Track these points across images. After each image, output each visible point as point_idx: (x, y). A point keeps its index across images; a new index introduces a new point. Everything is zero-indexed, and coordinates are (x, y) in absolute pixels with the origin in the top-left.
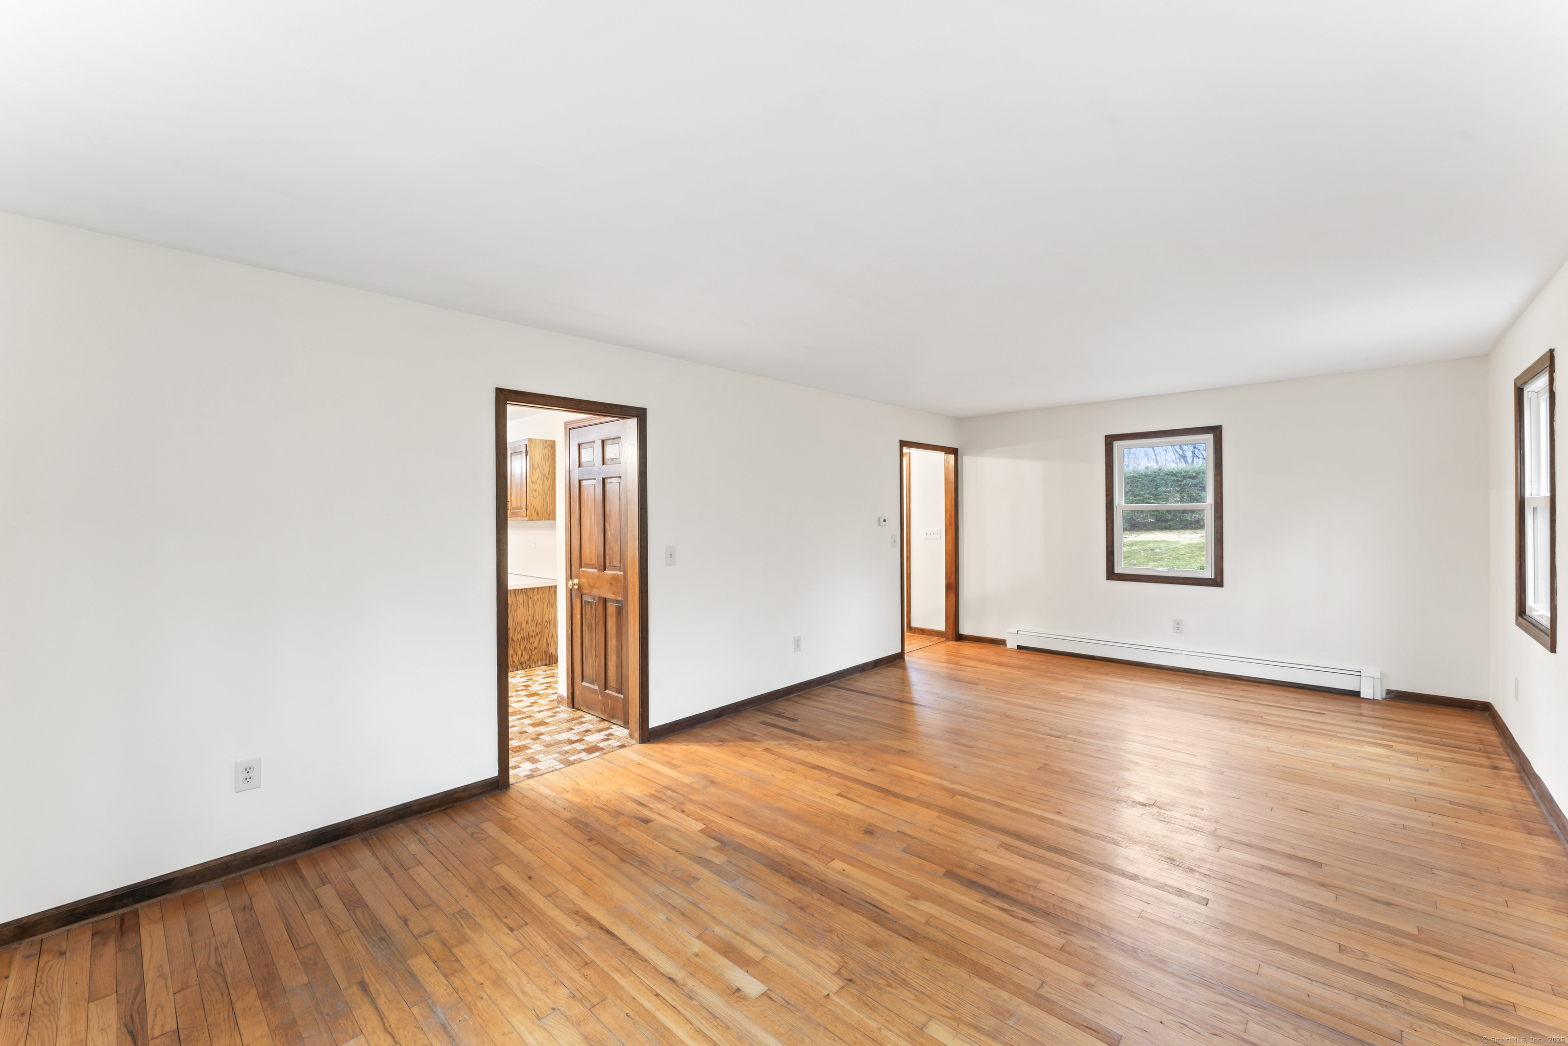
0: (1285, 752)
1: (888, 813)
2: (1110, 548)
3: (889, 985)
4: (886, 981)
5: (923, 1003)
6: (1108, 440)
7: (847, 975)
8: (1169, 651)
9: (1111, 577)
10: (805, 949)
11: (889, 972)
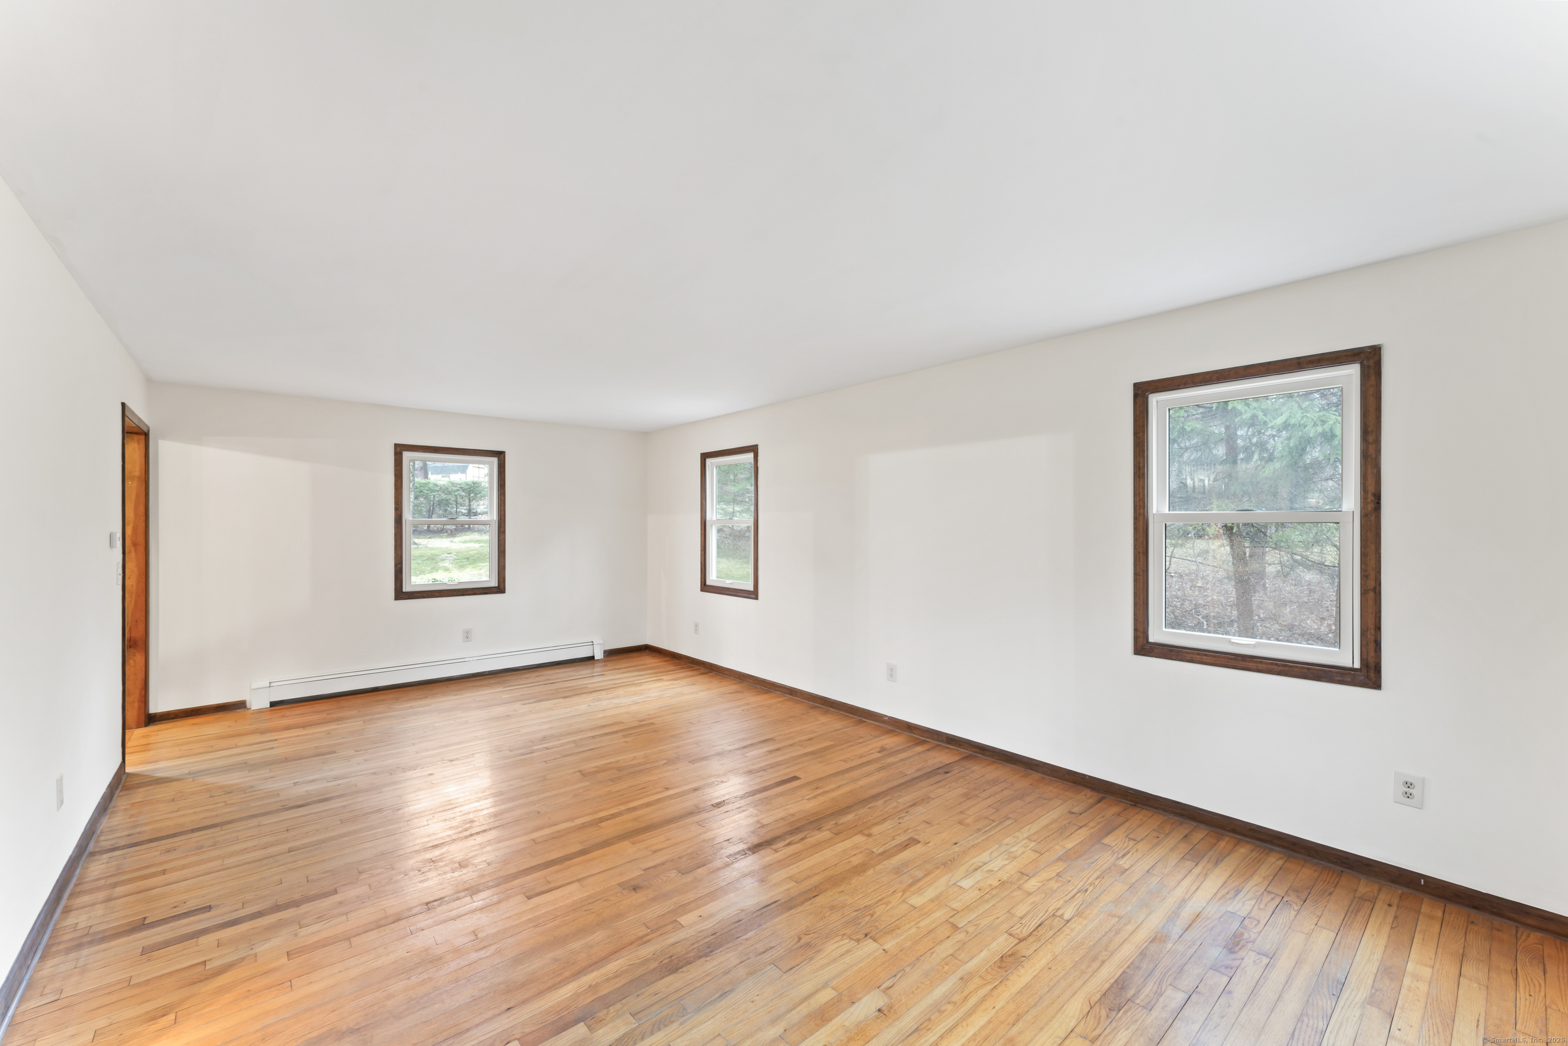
0: (645, 700)
1: (604, 869)
2: (399, 566)
3: (872, 915)
4: (868, 915)
5: (890, 902)
6: (398, 449)
7: (861, 936)
8: (462, 660)
9: (400, 596)
10: (823, 958)
11: (856, 913)
